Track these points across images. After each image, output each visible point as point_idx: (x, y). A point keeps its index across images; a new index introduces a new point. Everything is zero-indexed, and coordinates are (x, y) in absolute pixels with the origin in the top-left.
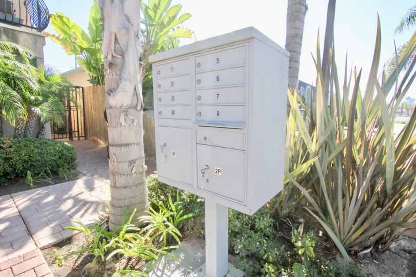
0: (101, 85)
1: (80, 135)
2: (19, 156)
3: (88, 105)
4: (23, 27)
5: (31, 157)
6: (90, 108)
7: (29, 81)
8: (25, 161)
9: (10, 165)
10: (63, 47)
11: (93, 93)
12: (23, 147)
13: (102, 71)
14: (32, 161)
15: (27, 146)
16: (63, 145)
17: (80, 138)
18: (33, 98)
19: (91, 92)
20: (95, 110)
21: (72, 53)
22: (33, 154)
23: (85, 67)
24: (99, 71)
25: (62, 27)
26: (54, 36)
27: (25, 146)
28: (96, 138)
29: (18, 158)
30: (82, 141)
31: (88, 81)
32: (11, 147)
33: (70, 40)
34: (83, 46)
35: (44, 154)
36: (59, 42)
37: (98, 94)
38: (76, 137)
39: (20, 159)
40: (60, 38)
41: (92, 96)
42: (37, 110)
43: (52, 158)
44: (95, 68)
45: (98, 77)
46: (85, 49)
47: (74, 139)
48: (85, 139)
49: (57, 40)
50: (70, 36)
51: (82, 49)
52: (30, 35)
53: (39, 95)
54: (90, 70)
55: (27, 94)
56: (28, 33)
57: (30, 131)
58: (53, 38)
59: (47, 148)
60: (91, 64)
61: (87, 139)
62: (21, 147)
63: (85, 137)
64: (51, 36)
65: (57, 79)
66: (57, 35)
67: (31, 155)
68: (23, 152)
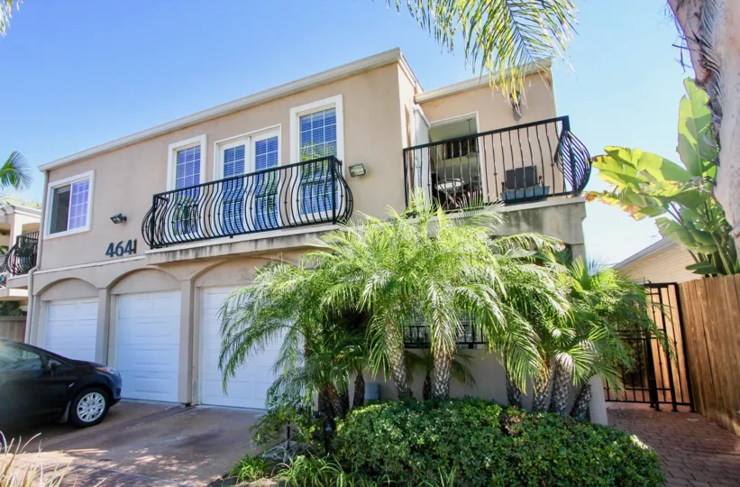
0: (730, 275)
1: (678, 400)
2: (533, 459)
3: (693, 324)
4: (549, 199)
5: (555, 465)
6: (699, 334)
7: (550, 298)
8: (543, 473)
9: (517, 473)
10: (625, 207)
11: (706, 296)
12: (540, 438)
13: (727, 237)
14: (555, 476)
15: (548, 438)
16: (626, 446)
17: (678, 407)
18: (557, 333)
19: (699, 293)
20: (717, 342)
21: (643, 215)
22: (558, 459)
23: (676, 238)
24: (719, 239)
25: (619, 171)
26: (606, 192)
27: (544, 437)
28: (725, 418)
29: (530, 465)
30: (683, 414)
31: (689, 268)
32: (520, 434)
33: (638, 188)
34: (667, 194)
35: (580, 465)
36: (617, 201)
37: (720, 300)
38: (665, 402)
39: (533, 465)
40: (617, 193)
41: (703, 303)
42: (566, 358)
43: (598, 478)
44: (705, 235)
45: (717, 254)
46: (674, 198)
47: (661, 406)
48: (693, 411)
49: (611, 199)
50: (636, 182)
51: (666, 201)
52: (559, 208)
53: (569, 325)
54: (692, 241)
55: (549, 325)
56: (556, 206)
57: (561, 393)
58: (605, 198)
59: (588, 451)
60: (693, 227)
61: (699, 412)
62: (536, 439)
63: (691, 405)
64: (601, 195)
65: (608, 282)
66: (610, 190)
67: (555, 461)
68: (541, 452)
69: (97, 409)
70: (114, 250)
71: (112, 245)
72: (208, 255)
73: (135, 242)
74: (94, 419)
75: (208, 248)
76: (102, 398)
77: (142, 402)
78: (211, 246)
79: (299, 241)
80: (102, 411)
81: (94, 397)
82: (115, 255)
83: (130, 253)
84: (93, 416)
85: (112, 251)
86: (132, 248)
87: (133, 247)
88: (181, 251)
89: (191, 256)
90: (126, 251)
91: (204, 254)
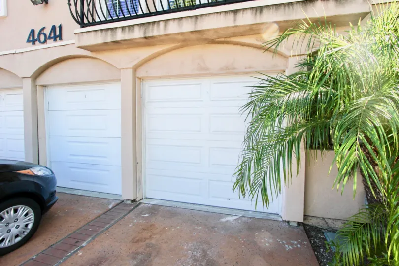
69: (22, 225)
70: (36, 37)
71: (33, 31)
72: (162, 33)
73: (60, 27)
74: (19, 239)
75: (162, 24)
76: (28, 209)
77: (80, 193)
78: (166, 21)
79: (306, 11)
80: (30, 226)
81: (16, 211)
82: (37, 43)
83: (55, 40)
84: (17, 236)
85: (33, 38)
86: (56, 34)
87: (58, 33)
88: (123, 28)
89: (138, 34)
90: (50, 38)
91: (154, 32)
